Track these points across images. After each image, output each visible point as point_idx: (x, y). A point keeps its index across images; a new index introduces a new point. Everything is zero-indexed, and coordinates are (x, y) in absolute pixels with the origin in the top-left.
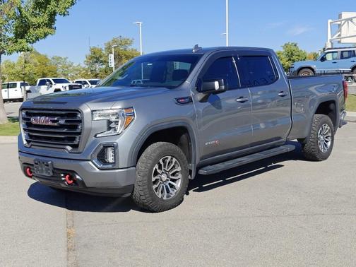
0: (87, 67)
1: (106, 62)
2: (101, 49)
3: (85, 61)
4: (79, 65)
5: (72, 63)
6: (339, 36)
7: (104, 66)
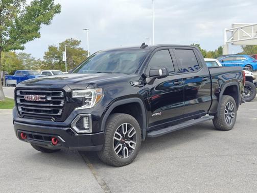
0: (45, 61)
1: (60, 57)
2: (57, 48)
3: (44, 57)
4: (39, 59)
5: (34, 58)
6: (232, 39)
7: (58, 61)
